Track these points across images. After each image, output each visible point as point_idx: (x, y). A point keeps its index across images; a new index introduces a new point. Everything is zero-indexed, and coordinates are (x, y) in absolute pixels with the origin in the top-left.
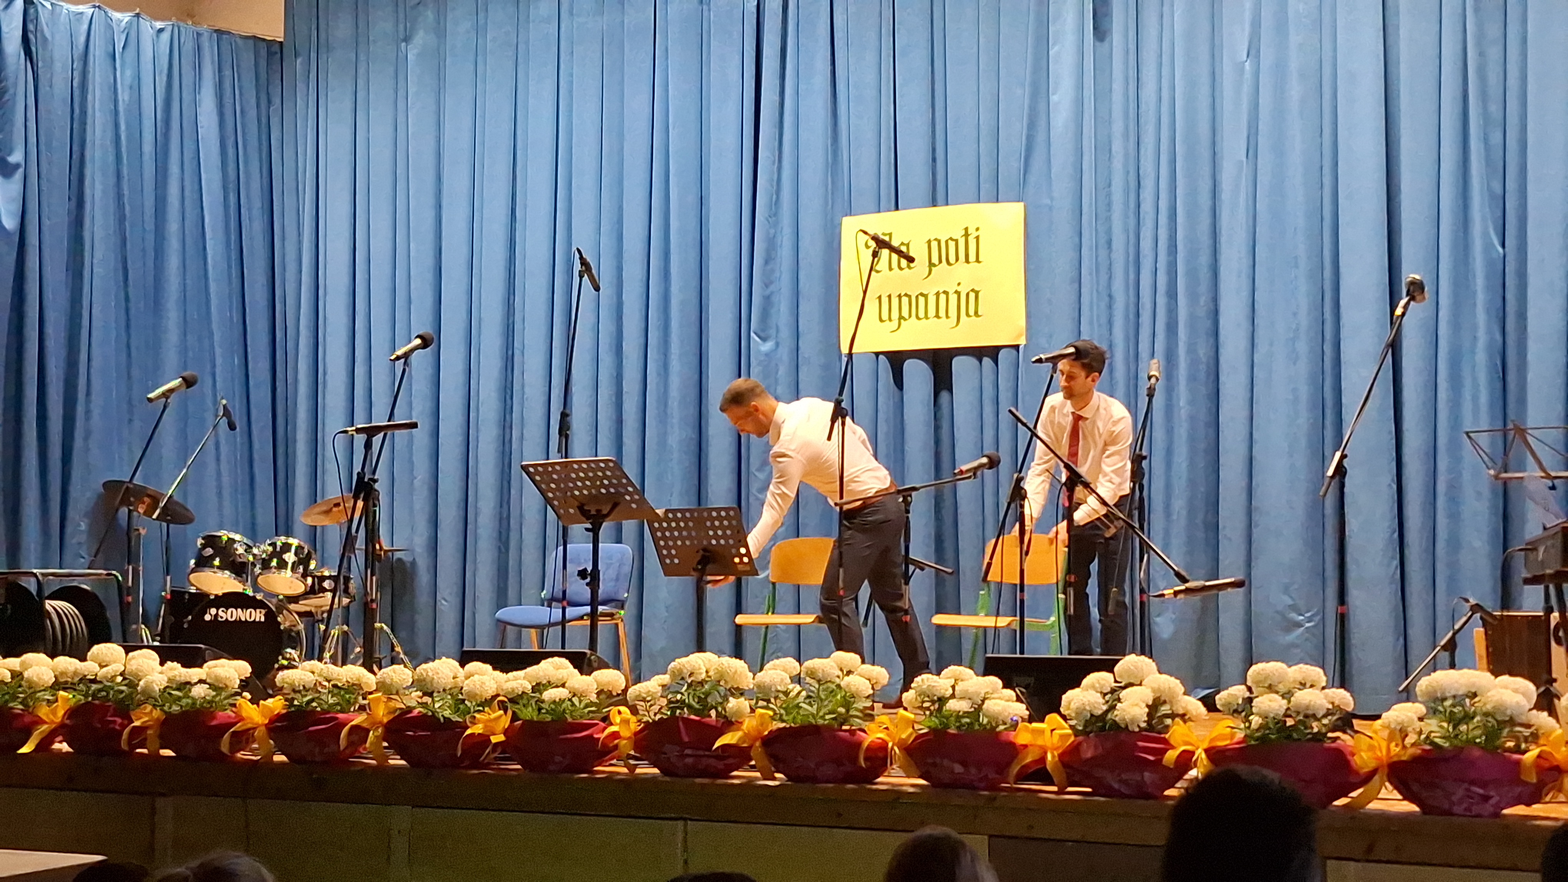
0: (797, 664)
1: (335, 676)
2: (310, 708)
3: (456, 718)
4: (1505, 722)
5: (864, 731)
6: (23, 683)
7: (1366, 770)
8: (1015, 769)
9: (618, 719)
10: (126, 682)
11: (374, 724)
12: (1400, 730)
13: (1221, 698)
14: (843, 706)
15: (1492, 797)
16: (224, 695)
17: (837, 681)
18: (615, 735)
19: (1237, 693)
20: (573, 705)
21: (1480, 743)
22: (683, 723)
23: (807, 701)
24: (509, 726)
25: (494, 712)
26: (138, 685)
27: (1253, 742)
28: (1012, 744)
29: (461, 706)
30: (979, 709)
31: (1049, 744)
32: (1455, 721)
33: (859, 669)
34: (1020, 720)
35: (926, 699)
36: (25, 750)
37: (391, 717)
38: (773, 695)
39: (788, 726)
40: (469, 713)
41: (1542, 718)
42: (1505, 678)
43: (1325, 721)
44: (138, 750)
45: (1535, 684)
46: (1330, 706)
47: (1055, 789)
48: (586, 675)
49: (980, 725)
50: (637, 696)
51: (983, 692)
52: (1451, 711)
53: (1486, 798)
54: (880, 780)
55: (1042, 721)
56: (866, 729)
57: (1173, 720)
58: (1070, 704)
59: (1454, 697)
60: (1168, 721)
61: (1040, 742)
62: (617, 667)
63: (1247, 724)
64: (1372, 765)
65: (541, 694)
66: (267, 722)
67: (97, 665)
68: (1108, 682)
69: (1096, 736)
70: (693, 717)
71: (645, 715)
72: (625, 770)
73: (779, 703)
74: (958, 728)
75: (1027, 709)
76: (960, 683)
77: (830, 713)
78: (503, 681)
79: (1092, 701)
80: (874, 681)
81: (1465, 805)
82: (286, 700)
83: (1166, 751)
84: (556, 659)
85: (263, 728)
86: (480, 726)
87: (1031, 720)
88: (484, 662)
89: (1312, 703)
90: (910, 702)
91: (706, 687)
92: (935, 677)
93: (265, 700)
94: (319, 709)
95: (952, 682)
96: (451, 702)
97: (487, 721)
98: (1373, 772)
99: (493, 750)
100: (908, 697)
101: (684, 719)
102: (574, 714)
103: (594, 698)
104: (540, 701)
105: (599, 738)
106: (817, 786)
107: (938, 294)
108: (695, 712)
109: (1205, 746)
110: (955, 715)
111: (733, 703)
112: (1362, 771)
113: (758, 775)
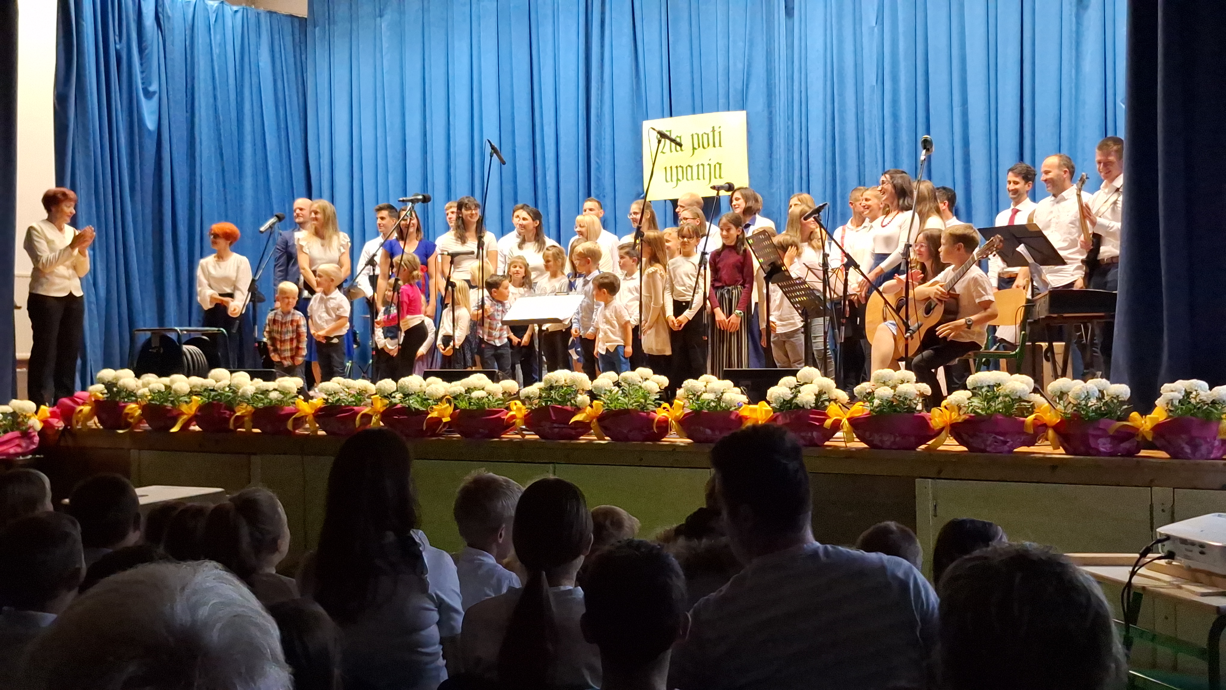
0: (617, 375)
1: (352, 386)
2: (338, 404)
3: (422, 409)
4: (1015, 399)
5: (655, 413)
6: (172, 392)
7: (938, 428)
9: (515, 408)
10: (231, 390)
11: (375, 412)
12: (957, 406)
13: (857, 389)
14: (643, 398)
15: (1008, 442)
16: (288, 397)
17: (640, 384)
18: (513, 417)
19: (866, 387)
20: (489, 400)
21: (1003, 411)
22: (553, 410)
23: (623, 396)
24: (453, 412)
25: (444, 404)
26: (238, 392)
27: (874, 414)
28: (739, 417)
29: (425, 402)
30: (720, 398)
31: (759, 417)
32: (988, 399)
33: (652, 378)
34: (743, 404)
35: (691, 393)
36: (174, 430)
37: (385, 408)
38: (603, 392)
39: (612, 410)
40: (429, 406)
41: (1037, 397)
42: (1017, 376)
43: (915, 402)
44: (239, 430)
45: (1033, 379)
46: (918, 393)
49: (721, 407)
50: (525, 395)
51: (722, 389)
52: (986, 394)
53: (1005, 443)
54: (664, 439)
56: (656, 411)
57: (830, 402)
58: (772, 394)
59: (988, 386)
60: (827, 403)
61: (754, 416)
62: (514, 378)
63: (872, 404)
64: (942, 425)
65: (470, 393)
66: (314, 412)
67: (214, 381)
68: (793, 382)
69: (787, 412)
70: (558, 406)
71: (530, 405)
72: (520, 437)
73: (607, 397)
74: (709, 409)
75: (747, 398)
76: (709, 384)
77: (635, 402)
78: (448, 387)
79: (785, 392)
80: (661, 384)
81: (993, 447)
82: (323, 399)
83: (825, 420)
84: (478, 374)
85: (311, 416)
86: (436, 413)
87: (749, 403)
89: (908, 391)
90: (681, 395)
91: (565, 388)
93: (311, 399)
94: (343, 404)
95: (705, 383)
96: (419, 399)
97: (441, 410)
98: (942, 429)
99: (444, 426)
100: (680, 392)
101: (552, 407)
102: (490, 405)
103: (500, 396)
104: (470, 398)
105: (503, 419)
106: (629, 443)
107: (698, 165)
108: (559, 403)
109: (848, 417)
110: (707, 402)
111: (580, 398)
112: (935, 429)
113: (595, 438)
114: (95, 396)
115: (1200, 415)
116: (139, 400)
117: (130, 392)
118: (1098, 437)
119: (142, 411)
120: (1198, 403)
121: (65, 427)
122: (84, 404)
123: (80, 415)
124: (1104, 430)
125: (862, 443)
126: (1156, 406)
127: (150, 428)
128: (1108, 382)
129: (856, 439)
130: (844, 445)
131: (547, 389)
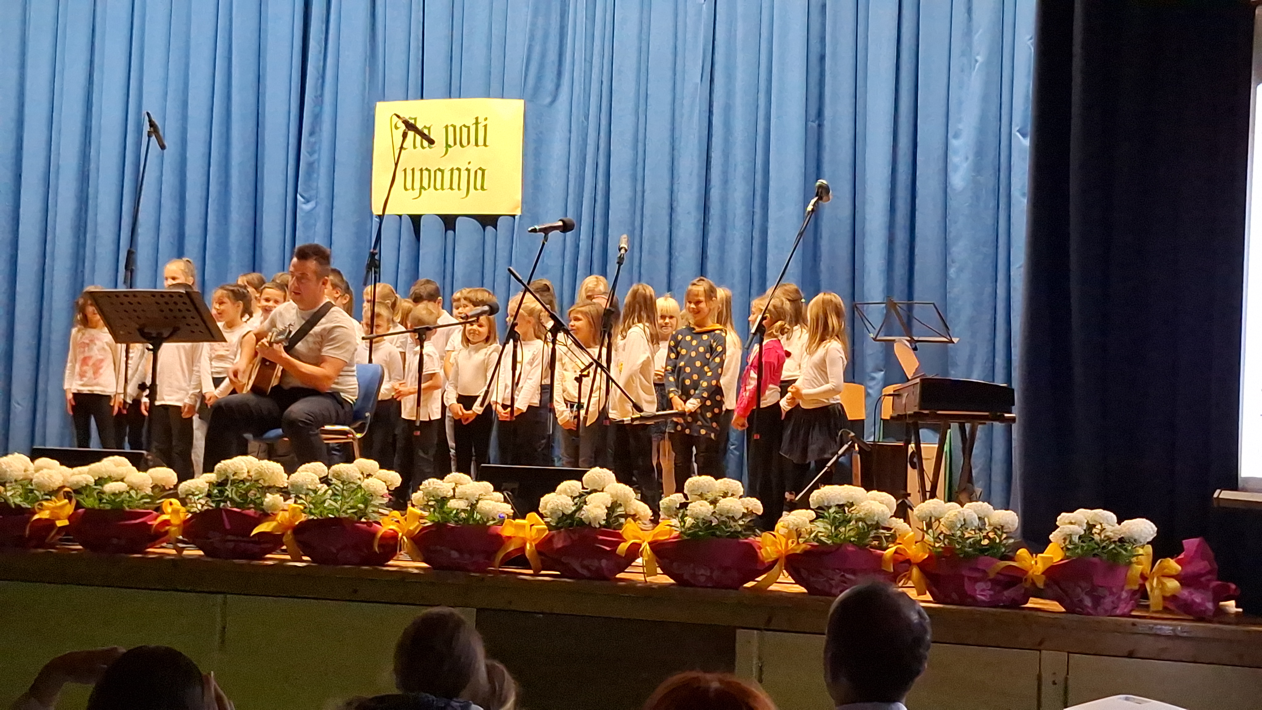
0: (326, 468)
3: (25, 505)
4: (872, 525)
5: (379, 524)
7: (770, 560)
8: (501, 555)
9: (169, 510)
12: (796, 530)
14: (363, 503)
17: (359, 482)
18: (166, 523)
19: (676, 499)
20: (130, 496)
21: (854, 541)
22: (227, 515)
23: (333, 498)
24: (73, 514)
25: (60, 501)
27: (686, 537)
28: (499, 536)
29: (31, 496)
30: (473, 506)
31: (528, 537)
32: (837, 523)
33: (377, 474)
34: (506, 517)
35: (432, 498)
38: (304, 492)
39: (315, 518)
40: (37, 501)
41: (899, 523)
42: (874, 493)
43: (741, 522)
45: (895, 498)
46: (746, 511)
47: (530, 572)
48: (143, 471)
49: (474, 520)
50: (187, 491)
51: (478, 494)
52: (834, 517)
54: (391, 563)
55: (524, 517)
56: (381, 521)
57: (626, 519)
58: (546, 504)
59: (837, 505)
60: (622, 520)
61: (521, 535)
62: (170, 466)
63: (682, 524)
64: (774, 556)
65: (102, 485)
68: (577, 488)
69: (567, 530)
70: (235, 509)
71: (193, 507)
72: (174, 552)
73: (309, 499)
74: (456, 521)
75: (512, 508)
76: (460, 486)
77: (352, 508)
78: (69, 475)
79: (564, 502)
80: (390, 483)
83: (621, 542)
84: (117, 457)
86: (47, 512)
87: (514, 517)
88: (52, 458)
89: (733, 508)
90: (418, 500)
91: (248, 484)
92: (439, 481)
95: (454, 485)
96: (21, 491)
97: (54, 508)
98: (775, 562)
99: (58, 533)
100: (416, 496)
101: (226, 510)
102: (131, 504)
103: (149, 491)
104: (102, 492)
105: (152, 525)
106: (339, 567)
107: (452, 170)
108: (237, 505)
109: (650, 540)
110: (455, 512)
111: (270, 499)
112: (766, 561)
113: (288, 557)
115: (1105, 557)
118: (976, 580)
120: (1103, 541)
124: (984, 571)
125: (667, 576)
126: (1050, 542)
128: (992, 507)
129: (659, 570)
130: (643, 579)
131: (221, 484)
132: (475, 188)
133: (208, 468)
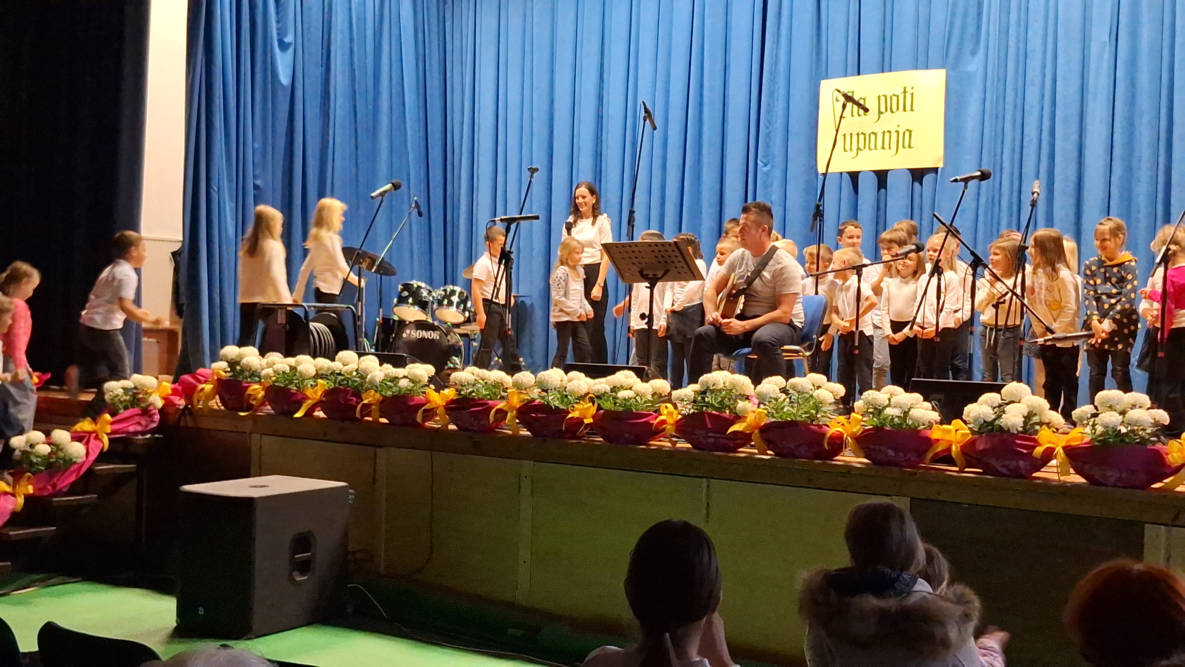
0: (784, 381)
1: (487, 377)
2: (471, 396)
3: (562, 407)
5: (828, 426)
6: (298, 374)
7: (1176, 465)
8: (930, 455)
9: (665, 412)
10: (359, 375)
11: (511, 408)
14: (814, 409)
16: (418, 386)
17: (811, 392)
18: (663, 422)
19: (1088, 410)
20: (637, 401)
22: (708, 417)
23: (790, 405)
24: (596, 414)
25: (586, 404)
26: (366, 377)
27: (1096, 443)
28: (929, 439)
29: (565, 400)
30: (906, 414)
31: (953, 439)
33: (825, 386)
34: (934, 423)
35: (871, 406)
36: (298, 415)
37: (521, 404)
38: (768, 401)
39: (777, 421)
40: (570, 404)
43: (1148, 431)
44: (366, 418)
46: (1153, 421)
47: (957, 469)
49: (907, 425)
50: (678, 397)
51: (909, 403)
54: (837, 458)
55: (950, 424)
56: (828, 424)
57: (1041, 427)
58: (969, 413)
60: (1037, 427)
61: (948, 438)
63: (1093, 431)
64: (1181, 461)
65: (617, 394)
66: (444, 404)
67: (341, 365)
68: (996, 399)
69: (987, 436)
70: (714, 412)
71: (683, 410)
72: (669, 445)
73: (771, 405)
74: (891, 426)
75: (939, 416)
76: (894, 397)
77: (805, 413)
78: (592, 384)
79: (985, 412)
80: (836, 393)
82: (457, 390)
83: (1036, 447)
84: (626, 371)
85: (443, 408)
86: (577, 412)
87: (942, 423)
88: (580, 371)
89: (1141, 418)
90: (860, 408)
91: (724, 393)
93: (443, 390)
94: (477, 397)
95: (889, 396)
96: (559, 396)
97: (584, 409)
98: (1181, 467)
99: (585, 428)
101: (708, 414)
102: (637, 407)
103: (650, 397)
104: (615, 398)
105: (653, 424)
106: (796, 460)
107: (884, 133)
108: (716, 409)
109: (1063, 444)
110: (890, 418)
111: (741, 404)
112: (1172, 466)
113: (756, 451)
114: (218, 374)
116: (263, 380)
117: (254, 371)
119: (266, 393)
121: (186, 406)
122: (205, 382)
123: (201, 394)
125: (1078, 476)
127: (273, 411)
129: (1072, 471)
130: (1057, 478)
131: (703, 393)
132: (904, 147)
133: (693, 380)
